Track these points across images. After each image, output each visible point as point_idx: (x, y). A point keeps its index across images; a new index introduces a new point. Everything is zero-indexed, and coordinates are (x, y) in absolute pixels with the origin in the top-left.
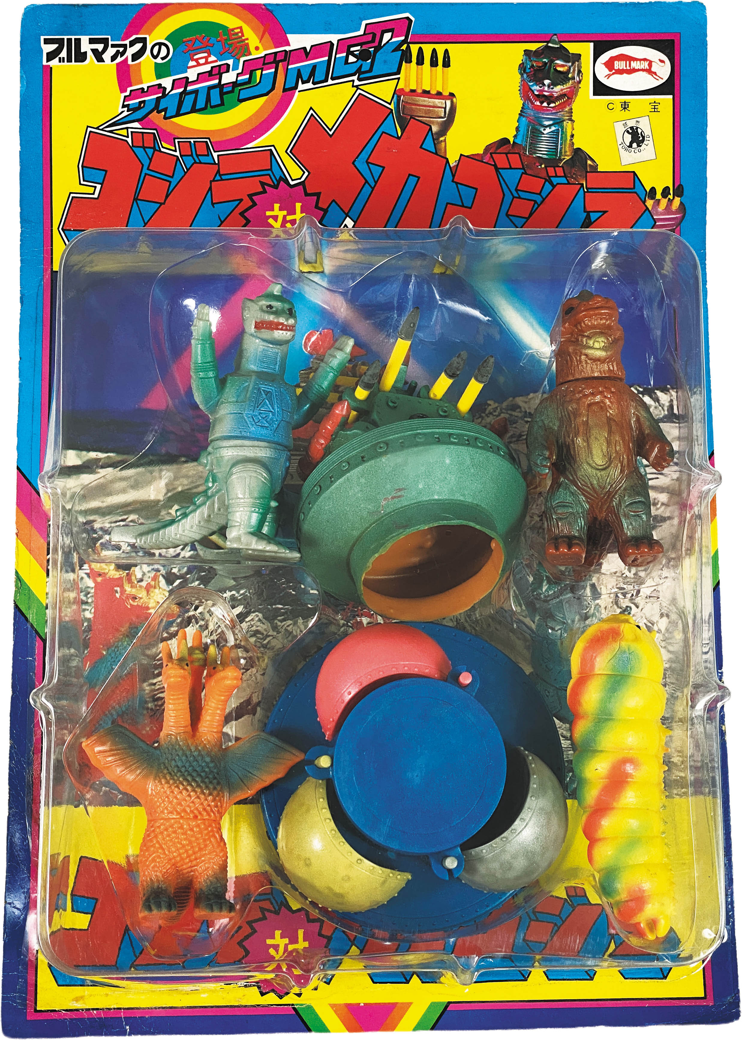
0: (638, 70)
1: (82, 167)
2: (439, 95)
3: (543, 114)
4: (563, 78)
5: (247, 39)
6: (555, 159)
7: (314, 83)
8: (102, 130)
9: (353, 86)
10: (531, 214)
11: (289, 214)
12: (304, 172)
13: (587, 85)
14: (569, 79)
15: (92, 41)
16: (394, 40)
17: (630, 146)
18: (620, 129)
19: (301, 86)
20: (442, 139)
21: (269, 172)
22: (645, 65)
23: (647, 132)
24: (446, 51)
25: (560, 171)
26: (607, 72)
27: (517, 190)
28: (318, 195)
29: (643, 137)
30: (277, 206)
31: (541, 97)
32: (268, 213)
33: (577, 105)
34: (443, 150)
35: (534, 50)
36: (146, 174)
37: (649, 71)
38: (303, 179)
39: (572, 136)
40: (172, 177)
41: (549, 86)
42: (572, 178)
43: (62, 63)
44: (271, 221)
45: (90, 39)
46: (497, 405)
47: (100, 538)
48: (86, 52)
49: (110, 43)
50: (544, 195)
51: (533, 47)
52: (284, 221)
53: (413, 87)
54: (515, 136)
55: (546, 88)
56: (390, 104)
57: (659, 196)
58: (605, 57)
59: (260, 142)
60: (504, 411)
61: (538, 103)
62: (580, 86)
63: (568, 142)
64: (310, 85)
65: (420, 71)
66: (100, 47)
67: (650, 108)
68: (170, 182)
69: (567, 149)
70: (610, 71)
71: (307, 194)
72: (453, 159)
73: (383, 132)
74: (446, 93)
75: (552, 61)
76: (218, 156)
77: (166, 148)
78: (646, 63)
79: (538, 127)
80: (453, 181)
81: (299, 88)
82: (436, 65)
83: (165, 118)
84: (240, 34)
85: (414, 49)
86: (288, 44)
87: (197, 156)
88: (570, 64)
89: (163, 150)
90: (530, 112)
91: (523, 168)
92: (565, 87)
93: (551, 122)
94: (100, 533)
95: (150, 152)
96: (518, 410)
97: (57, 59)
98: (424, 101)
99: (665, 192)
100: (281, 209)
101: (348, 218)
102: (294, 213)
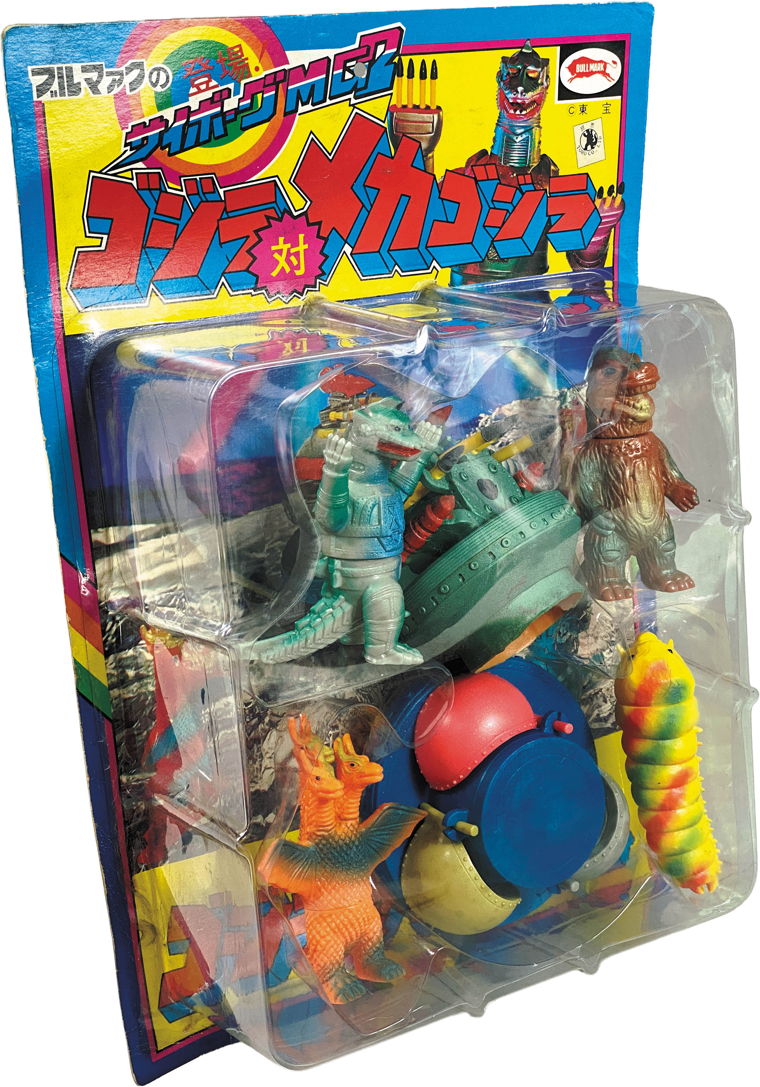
0: (596, 72)
1: (87, 217)
2: (428, 109)
3: (516, 122)
4: (533, 84)
5: (247, 59)
6: (525, 167)
7: (313, 105)
8: (105, 174)
9: (350, 105)
10: (504, 223)
11: (292, 247)
12: (307, 202)
13: (554, 90)
14: (538, 85)
15: (84, 70)
16: (387, 52)
17: (586, 149)
18: (578, 132)
19: (301, 109)
20: (430, 155)
21: (274, 205)
22: (600, 67)
23: (599, 135)
24: (434, 62)
25: (528, 178)
26: (569, 75)
27: (492, 201)
28: (319, 223)
29: (596, 139)
30: (281, 239)
31: (516, 106)
32: (274, 248)
33: (544, 111)
34: (431, 167)
35: (510, 56)
36: (153, 219)
37: (604, 73)
38: (305, 209)
39: (540, 143)
40: (180, 219)
41: (522, 94)
42: (538, 184)
43: (54, 99)
44: (276, 256)
45: (82, 67)
49: (105, 70)
50: (515, 203)
51: (510, 53)
52: (289, 254)
53: (405, 103)
54: (492, 147)
55: (519, 96)
56: (384, 122)
57: (605, 195)
58: (569, 61)
59: (264, 174)
61: (512, 112)
62: (548, 91)
63: (536, 148)
64: (309, 107)
65: (410, 84)
66: (94, 76)
67: (602, 109)
68: (178, 225)
69: (535, 156)
70: (573, 74)
71: (309, 224)
72: (439, 174)
73: (379, 153)
74: (434, 107)
75: (525, 68)
76: (224, 192)
77: (172, 188)
78: (602, 65)
79: (512, 136)
80: (439, 198)
81: (299, 112)
82: (426, 78)
83: (170, 154)
84: (240, 54)
85: (406, 60)
86: (287, 63)
87: (204, 194)
88: (540, 69)
89: (169, 190)
90: (506, 121)
91: (499, 179)
92: (535, 93)
93: (522, 130)
95: (156, 193)
97: (49, 93)
98: (415, 117)
99: (611, 189)
100: (285, 242)
101: (347, 245)
102: (297, 245)
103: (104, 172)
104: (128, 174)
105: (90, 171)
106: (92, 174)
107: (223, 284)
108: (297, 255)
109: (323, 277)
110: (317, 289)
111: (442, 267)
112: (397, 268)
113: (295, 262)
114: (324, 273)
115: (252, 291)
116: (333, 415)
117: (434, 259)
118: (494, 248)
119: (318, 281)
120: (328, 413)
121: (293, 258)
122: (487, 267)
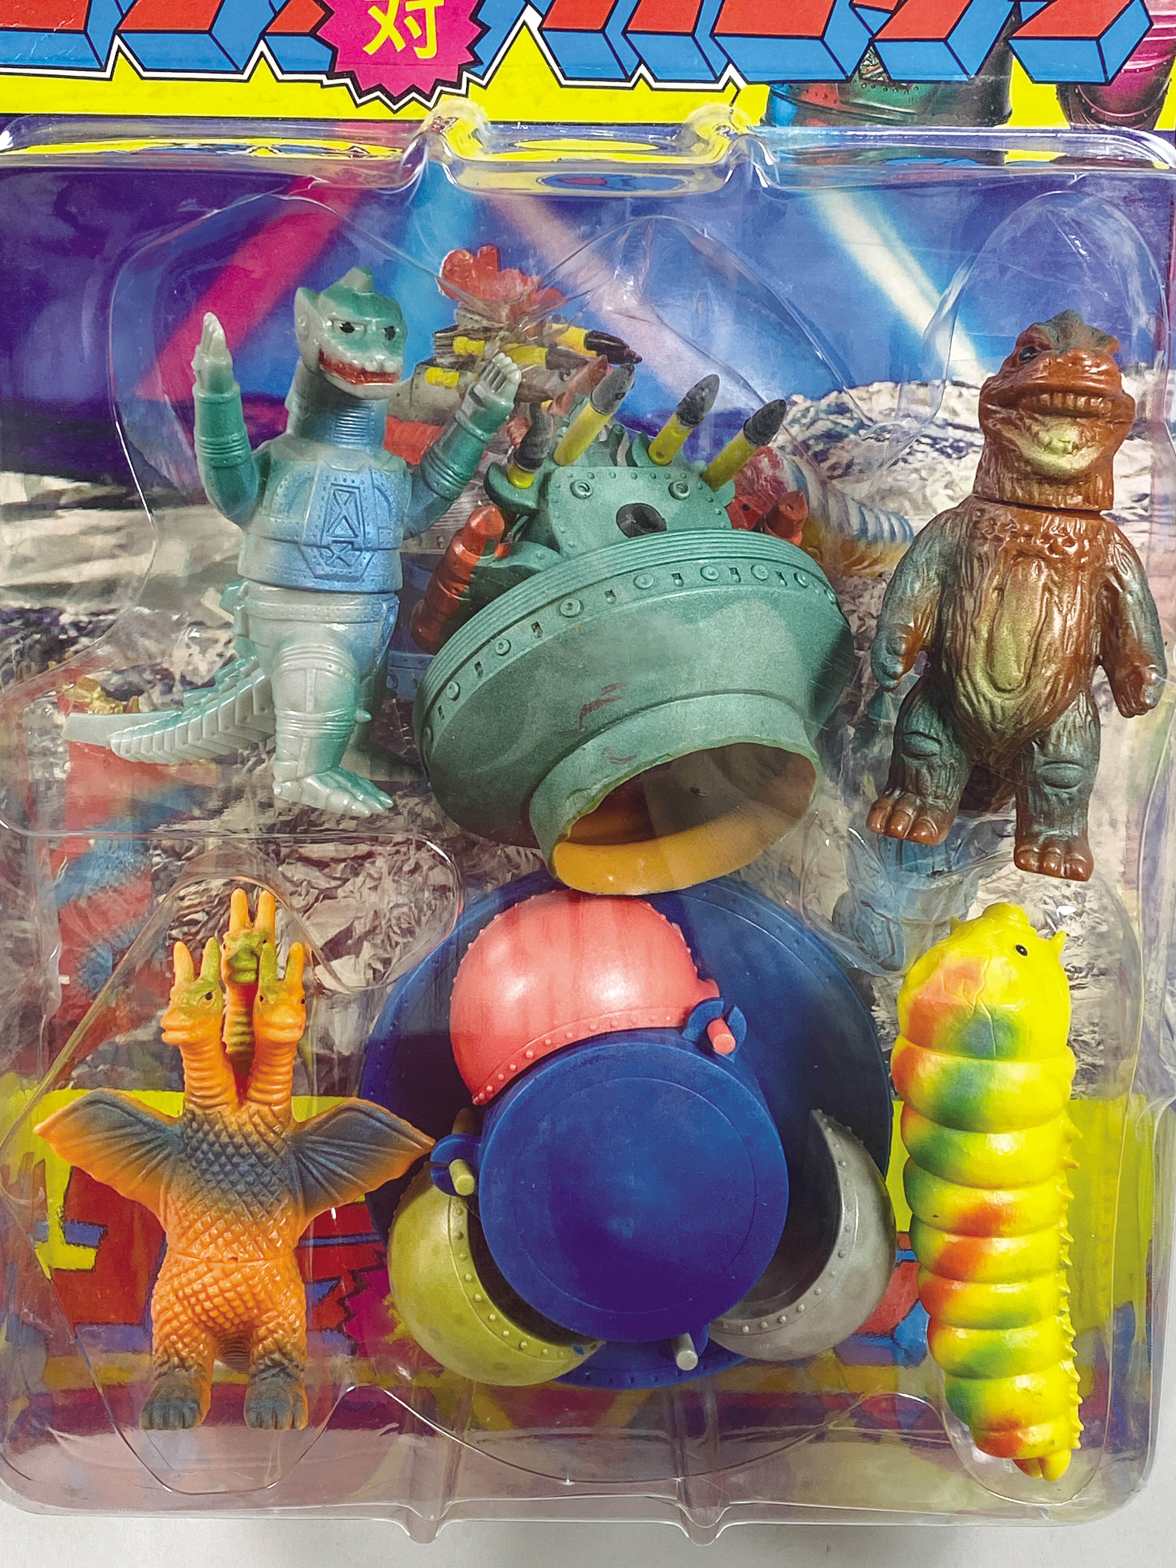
46: (808, 403)
47: (73, 641)
60: (822, 415)
94: (73, 633)
96: (848, 415)
101: (529, 8)
107: (262, 55)
109: (479, 70)
110: (463, 91)
111: (748, 83)
112: (642, 70)
113: (416, 32)
114: (478, 61)
115: (323, 77)
116: (462, 345)
117: (730, 61)
118: (877, 55)
119: (466, 75)
120: (452, 338)
121: (410, 22)
122: (857, 95)
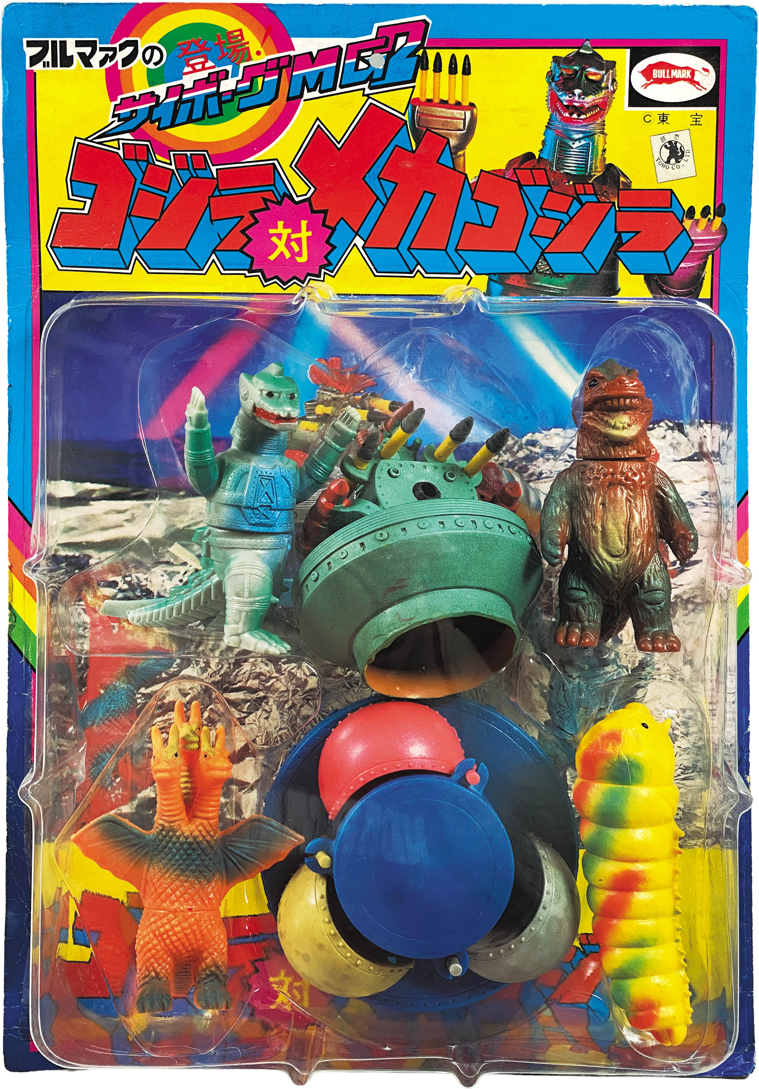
0: (679, 79)
1: (71, 180)
2: (458, 105)
3: (572, 126)
4: (596, 87)
5: (248, 43)
6: (584, 176)
7: (321, 92)
8: (91, 141)
9: (364, 95)
10: (557, 234)
11: (292, 233)
12: (310, 188)
13: (622, 95)
14: (602, 89)
15: (78, 44)
16: (409, 44)
17: (668, 162)
18: (657, 143)
19: (307, 95)
20: (460, 153)
21: (272, 188)
22: (687, 74)
23: (687, 147)
24: (467, 57)
25: (590, 189)
26: (644, 81)
27: (541, 209)
28: (325, 212)
29: (683, 152)
30: (280, 224)
31: (570, 108)
32: (271, 231)
33: (610, 117)
34: (461, 166)
35: (564, 56)
36: (139, 189)
37: (691, 81)
38: (308, 196)
39: (604, 150)
40: (167, 192)
41: (579, 96)
42: (603, 195)
43: (46, 68)
44: (274, 239)
45: (76, 41)
48: (72, 56)
49: (99, 46)
50: (571, 213)
51: (563, 53)
52: (289, 239)
53: (430, 96)
54: (541, 151)
55: (576, 99)
56: (404, 115)
57: (698, 216)
58: (643, 65)
59: (262, 155)
61: (567, 115)
62: (614, 96)
63: (599, 157)
64: (316, 94)
65: (437, 79)
66: (87, 50)
67: (691, 120)
68: (166, 197)
69: (598, 165)
70: (648, 80)
71: (313, 212)
72: (472, 176)
73: (396, 146)
74: (466, 104)
75: (583, 69)
76: (217, 170)
77: (160, 161)
78: (689, 72)
79: (566, 141)
80: (472, 199)
81: (305, 97)
82: (456, 72)
83: (159, 129)
84: (240, 38)
85: (431, 54)
86: (293, 49)
87: (194, 170)
88: (604, 72)
89: (157, 163)
90: (559, 124)
91: (549, 185)
92: (598, 96)
93: (581, 136)
95: (143, 165)
97: (41, 63)
98: (442, 112)
99: (705, 211)
100: (285, 227)
102: (299, 231)
103: (90, 139)
104: (115, 144)
105: (76, 138)
106: (77, 141)
108: (299, 241)
